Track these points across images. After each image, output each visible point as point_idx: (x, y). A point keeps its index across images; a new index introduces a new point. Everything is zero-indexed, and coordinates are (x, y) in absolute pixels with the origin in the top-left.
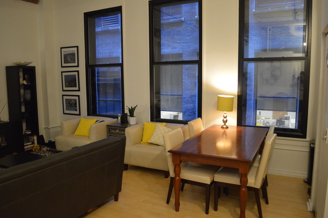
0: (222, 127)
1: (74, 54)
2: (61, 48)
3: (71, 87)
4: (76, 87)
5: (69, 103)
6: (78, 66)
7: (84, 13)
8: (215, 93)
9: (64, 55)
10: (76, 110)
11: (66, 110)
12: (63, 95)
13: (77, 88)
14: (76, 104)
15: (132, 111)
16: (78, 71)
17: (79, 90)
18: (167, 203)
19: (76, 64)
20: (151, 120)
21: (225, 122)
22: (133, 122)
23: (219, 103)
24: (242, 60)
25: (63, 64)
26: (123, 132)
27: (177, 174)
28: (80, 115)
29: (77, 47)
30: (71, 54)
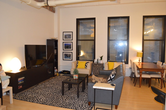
1: (70, 35)
2: (63, 32)
4: (71, 48)
5: (66, 56)
7: (77, 19)
9: (65, 35)
10: (70, 58)
11: (65, 58)
12: (63, 52)
14: (70, 56)
15: (101, 58)
16: (72, 42)
17: (72, 50)
18: (135, 86)
19: (71, 39)
20: (108, 62)
21: (139, 61)
22: (101, 62)
23: (137, 54)
24: (143, 40)
25: (64, 39)
26: (100, 66)
27: (141, 75)
28: (72, 60)
29: (72, 32)
30: (68, 35)
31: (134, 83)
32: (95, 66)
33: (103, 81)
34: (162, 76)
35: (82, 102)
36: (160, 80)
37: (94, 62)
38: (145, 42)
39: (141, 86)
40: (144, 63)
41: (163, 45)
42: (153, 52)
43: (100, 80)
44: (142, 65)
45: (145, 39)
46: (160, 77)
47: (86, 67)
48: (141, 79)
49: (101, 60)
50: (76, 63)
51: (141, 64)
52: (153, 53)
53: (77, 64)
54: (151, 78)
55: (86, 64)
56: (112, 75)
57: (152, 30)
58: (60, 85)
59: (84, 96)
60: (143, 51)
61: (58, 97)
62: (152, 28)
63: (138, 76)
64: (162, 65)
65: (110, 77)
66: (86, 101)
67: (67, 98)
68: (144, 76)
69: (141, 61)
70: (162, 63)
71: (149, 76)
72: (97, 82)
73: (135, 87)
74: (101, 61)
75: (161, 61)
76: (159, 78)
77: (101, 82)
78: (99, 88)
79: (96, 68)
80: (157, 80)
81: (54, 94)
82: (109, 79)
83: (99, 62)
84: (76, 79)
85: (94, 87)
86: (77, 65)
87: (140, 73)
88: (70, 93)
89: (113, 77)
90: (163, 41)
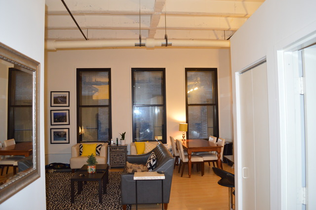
0: (182, 140)
1: (65, 98)
2: (51, 92)
3: (60, 122)
4: (66, 121)
5: (58, 135)
6: (69, 106)
8: (175, 122)
9: (54, 97)
10: (66, 140)
11: (54, 140)
12: (51, 129)
13: (67, 123)
14: (65, 134)
15: (123, 136)
16: (69, 110)
17: (69, 124)
18: (182, 176)
19: (67, 105)
20: (133, 142)
21: (184, 137)
22: (123, 143)
23: (180, 127)
24: (187, 105)
25: (53, 105)
26: (122, 150)
27: (189, 159)
28: (69, 143)
29: (69, 92)
30: (62, 97)
31: (179, 172)
32: (114, 150)
33: (144, 170)
34: (219, 157)
35: (110, 208)
36: (215, 163)
37: (110, 144)
38: (189, 107)
39: (192, 176)
40: (190, 141)
41: (215, 110)
42: (199, 122)
43: (139, 168)
44: (187, 143)
45: (189, 103)
46: (216, 158)
47: (97, 154)
48: (190, 165)
49: (123, 139)
50: (79, 148)
51: (185, 142)
52: (199, 124)
53: (81, 150)
54: (205, 161)
55: (97, 147)
56: (152, 160)
57: (196, 89)
58: (58, 188)
59: (110, 199)
60: (187, 122)
61: (65, 206)
62: (196, 85)
63: (185, 160)
64: (217, 141)
65: (150, 163)
66: (115, 205)
67: (82, 206)
68: (194, 160)
69: (185, 138)
70: (216, 138)
71: (201, 159)
72: (136, 172)
73: (181, 178)
74: (122, 141)
75: (214, 136)
76: (213, 161)
77: (142, 171)
78: (144, 179)
79: (116, 154)
80: (211, 163)
81: (56, 203)
82: (149, 166)
83: (119, 143)
84: (92, 174)
85: (135, 178)
86: (81, 152)
87: (189, 156)
88: (84, 199)
89: (155, 163)
90: (215, 106)
